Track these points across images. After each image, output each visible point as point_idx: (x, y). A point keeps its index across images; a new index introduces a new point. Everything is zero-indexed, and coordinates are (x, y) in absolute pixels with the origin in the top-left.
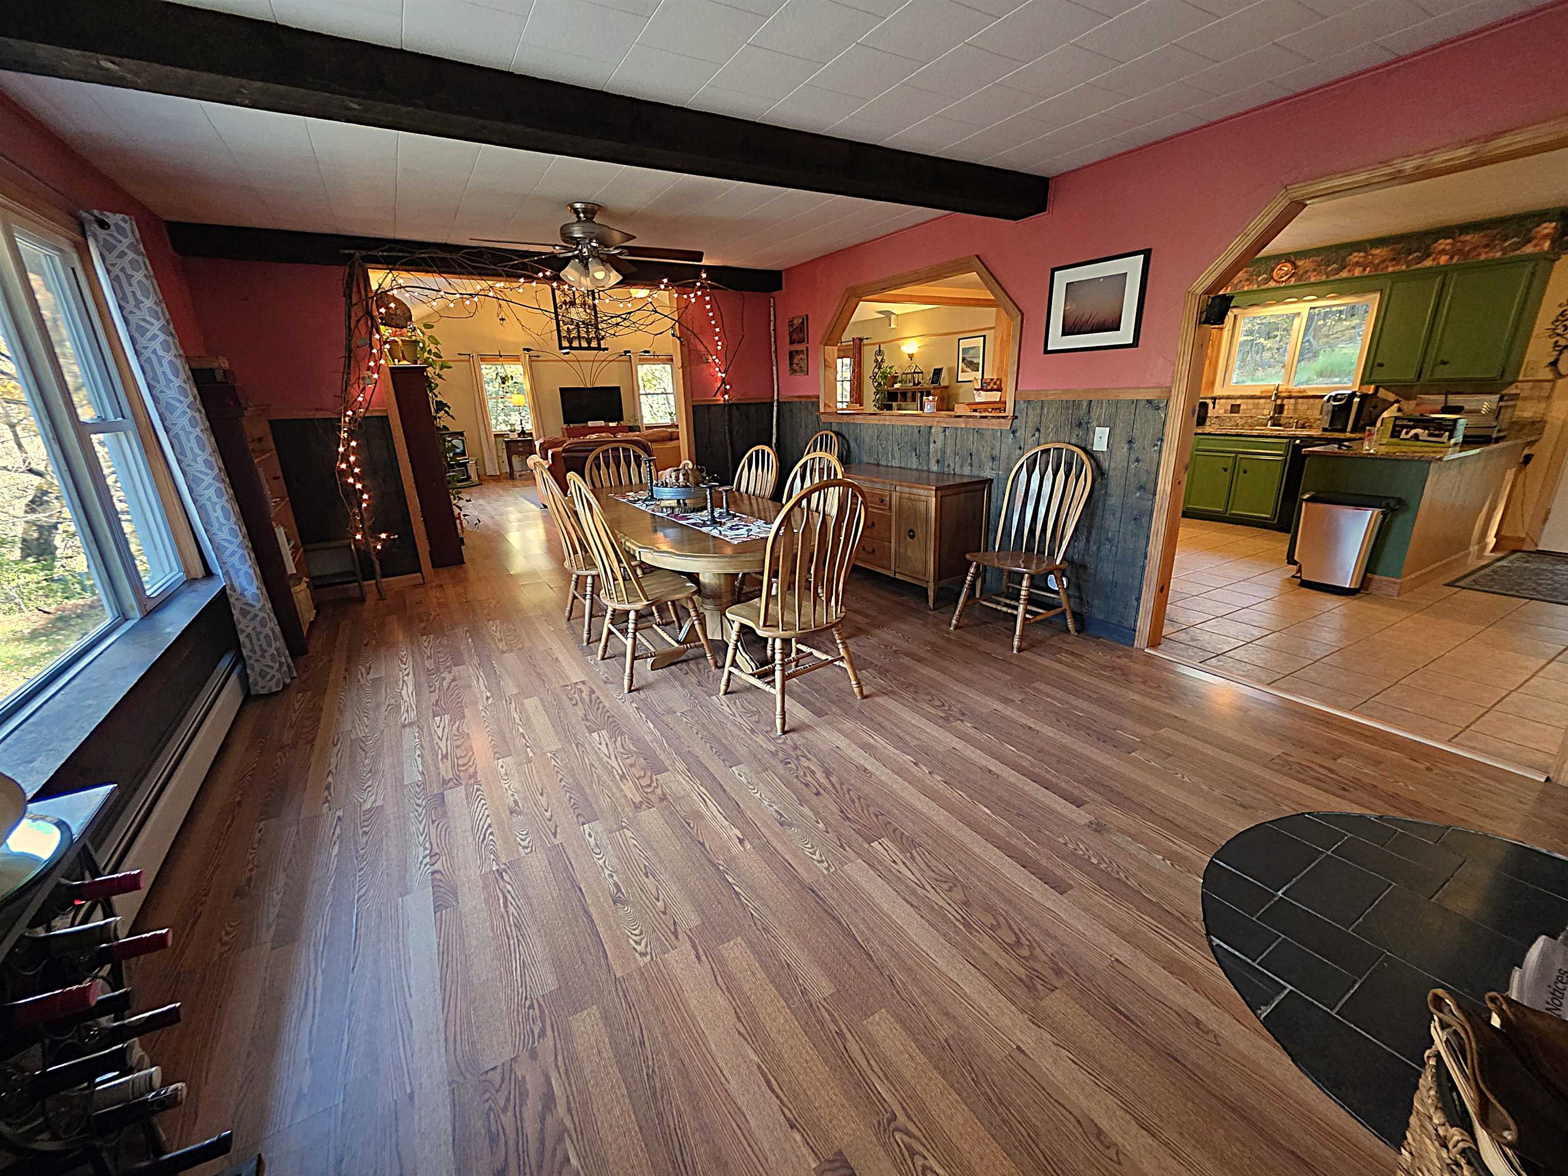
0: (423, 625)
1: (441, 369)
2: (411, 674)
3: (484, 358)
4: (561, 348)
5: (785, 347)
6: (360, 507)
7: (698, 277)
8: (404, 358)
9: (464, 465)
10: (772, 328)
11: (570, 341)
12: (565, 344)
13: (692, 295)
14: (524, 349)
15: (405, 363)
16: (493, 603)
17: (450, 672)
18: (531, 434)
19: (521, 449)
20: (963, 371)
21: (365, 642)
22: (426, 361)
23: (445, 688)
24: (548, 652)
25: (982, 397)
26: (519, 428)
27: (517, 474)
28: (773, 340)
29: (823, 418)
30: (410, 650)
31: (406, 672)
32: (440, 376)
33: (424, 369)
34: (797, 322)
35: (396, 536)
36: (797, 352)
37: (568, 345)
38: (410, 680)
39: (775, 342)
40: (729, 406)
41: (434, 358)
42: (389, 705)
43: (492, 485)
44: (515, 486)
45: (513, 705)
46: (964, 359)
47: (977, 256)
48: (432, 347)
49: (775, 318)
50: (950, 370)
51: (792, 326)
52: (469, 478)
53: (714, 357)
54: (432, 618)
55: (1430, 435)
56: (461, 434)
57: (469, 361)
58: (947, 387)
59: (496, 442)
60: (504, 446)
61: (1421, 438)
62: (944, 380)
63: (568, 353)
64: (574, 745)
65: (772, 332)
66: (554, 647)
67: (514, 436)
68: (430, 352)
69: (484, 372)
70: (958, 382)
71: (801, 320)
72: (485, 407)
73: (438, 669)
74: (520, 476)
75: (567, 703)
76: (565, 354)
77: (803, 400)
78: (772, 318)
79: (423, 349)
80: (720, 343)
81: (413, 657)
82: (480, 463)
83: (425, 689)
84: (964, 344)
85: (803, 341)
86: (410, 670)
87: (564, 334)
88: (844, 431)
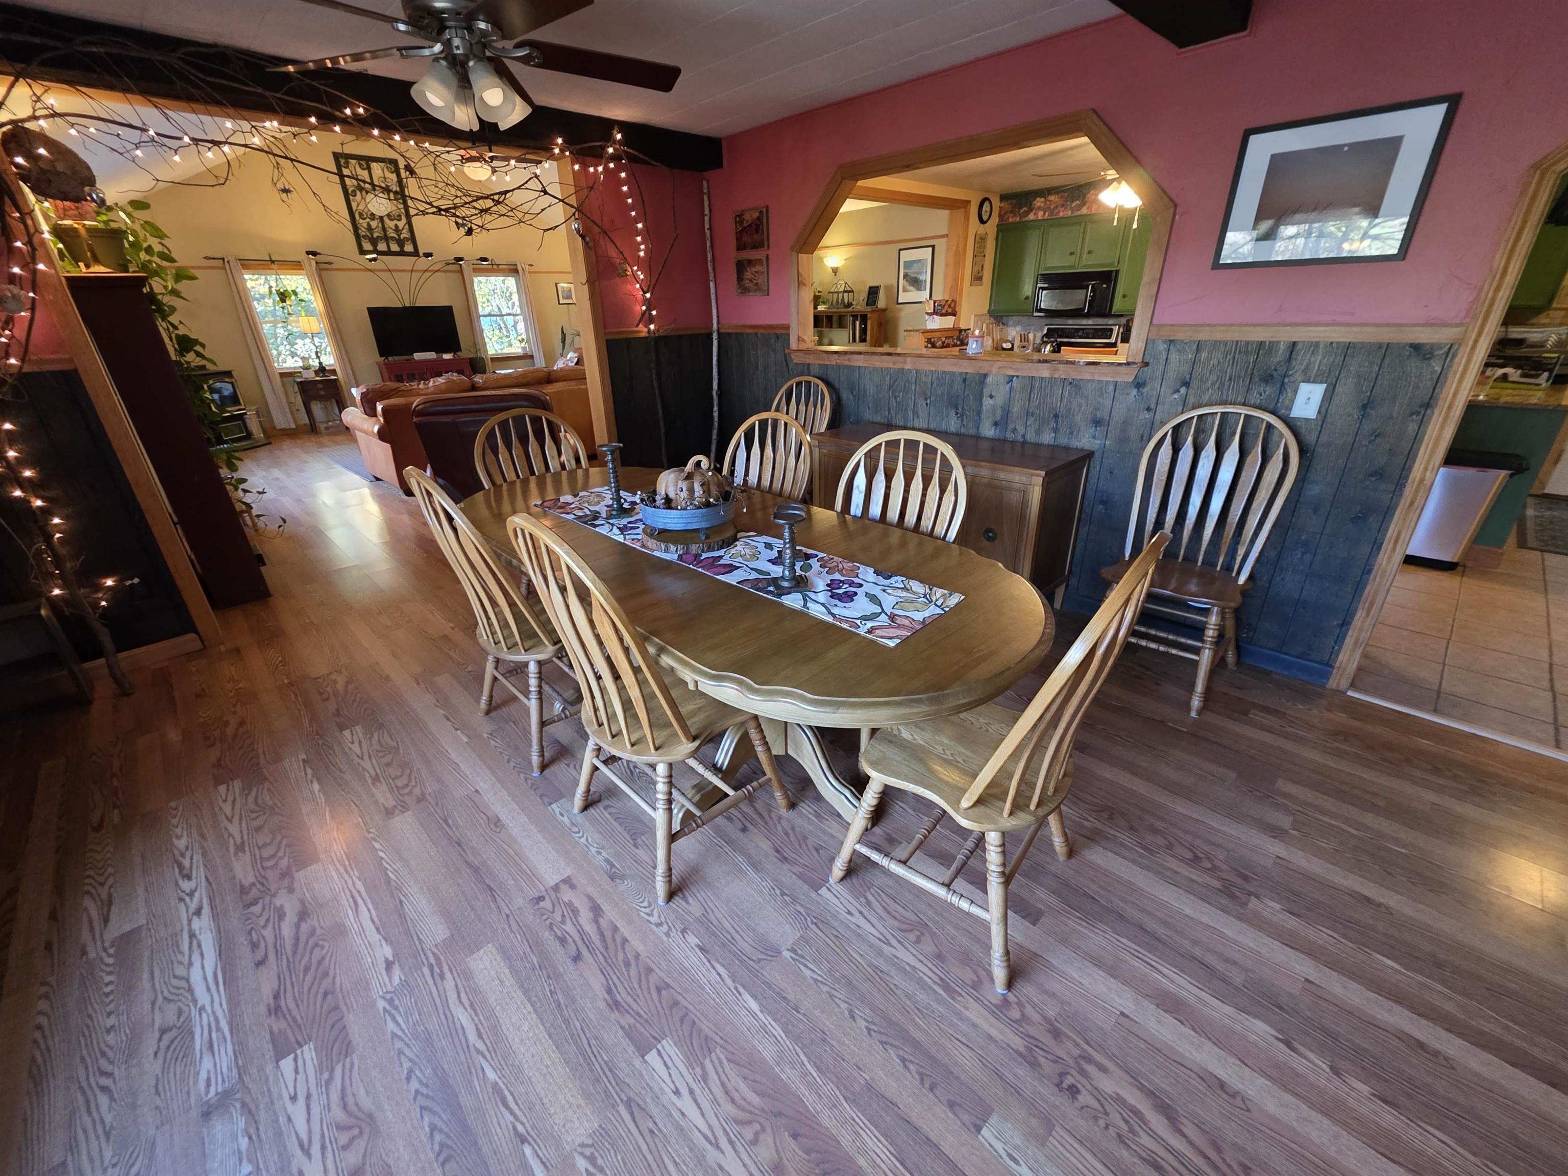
0: (214, 754)
1: (177, 281)
2: (206, 911)
3: (248, 264)
4: (363, 252)
5: (729, 253)
6: (48, 538)
7: (609, 139)
8: (97, 260)
9: (241, 417)
10: (707, 226)
11: (374, 242)
12: (367, 246)
13: (600, 169)
14: (308, 253)
15: (99, 270)
16: (341, 681)
17: (291, 890)
18: (334, 372)
19: (322, 393)
20: (905, 290)
21: (95, 820)
22: (144, 267)
23: (289, 948)
24: (474, 800)
25: (936, 323)
26: (316, 363)
27: (322, 427)
28: (708, 244)
29: (796, 359)
30: (195, 835)
31: (193, 906)
32: (175, 293)
33: (142, 281)
34: (753, 216)
35: (136, 581)
36: (750, 262)
37: (371, 248)
38: (204, 926)
39: (712, 246)
40: (657, 341)
41: (158, 261)
42: (163, 1031)
43: (287, 444)
44: (321, 445)
45: (449, 984)
46: (905, 276)
47: (1094, 111)
48: (154, 242)
49: (710, 211)
50: (888, 288)
51: (741, 222)
52: (249, 436)
53: (635, 268)
54: (229, 731)
55: (1523, 376)
56: (229, 374)
57: (224, 268)
58: (884, 310)
59: (283, 384)
60: (296, 389)
61: (1511, 379)
62: (881, 303)
63: (375, 260)
64: (622, 1109)
65: (708, 232)
66: (482, 786)
67: (310, 375)
68: (149, 250)
69: (249, 284)
70: (898, 303)
71: (757, 214)
72: (258, 333)
73: (262, 881)
74: (327, 428)
75: (560, 956)
76: (371, 260)
77: (761, 331)
78: (707, 211)
79: (135, 245)
80: (643, 247)
81: (205, 854)
82: (264, 412)
83: (245, 957)
84: (906, 256)
85: (762, 246)
86: (201, 895)
87: (363, 232)
88: (832, 377)
